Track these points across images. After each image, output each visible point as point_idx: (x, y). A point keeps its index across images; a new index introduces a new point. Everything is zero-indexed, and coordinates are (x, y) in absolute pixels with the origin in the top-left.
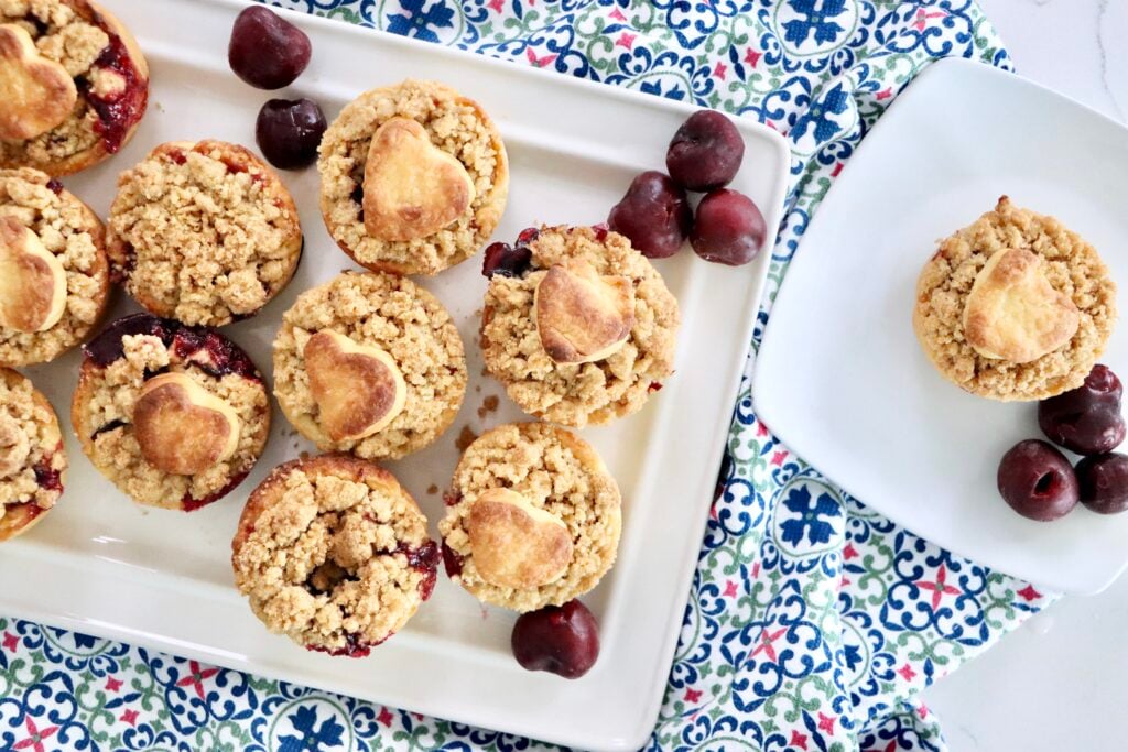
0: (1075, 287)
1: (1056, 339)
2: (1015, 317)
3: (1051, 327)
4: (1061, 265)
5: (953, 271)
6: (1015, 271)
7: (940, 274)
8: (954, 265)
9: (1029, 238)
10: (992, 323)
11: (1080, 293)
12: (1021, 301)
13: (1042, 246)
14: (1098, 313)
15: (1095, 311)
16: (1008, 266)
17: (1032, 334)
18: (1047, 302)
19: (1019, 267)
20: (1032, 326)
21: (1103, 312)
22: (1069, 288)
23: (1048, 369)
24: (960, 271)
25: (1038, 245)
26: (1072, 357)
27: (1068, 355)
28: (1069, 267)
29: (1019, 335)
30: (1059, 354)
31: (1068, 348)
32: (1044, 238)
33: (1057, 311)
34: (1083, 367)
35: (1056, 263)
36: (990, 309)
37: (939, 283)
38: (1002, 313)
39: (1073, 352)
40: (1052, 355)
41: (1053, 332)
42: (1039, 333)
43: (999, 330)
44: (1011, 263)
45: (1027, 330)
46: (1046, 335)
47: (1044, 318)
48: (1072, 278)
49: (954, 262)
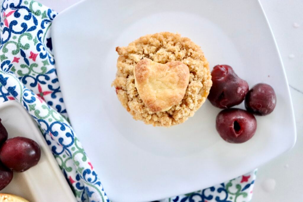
0: (173, 53)
1: (184, 80)
2: (161, 88)
3: (177, 78)
4: (161, 51)
5: (126, 91)
6: (143, 73)
7: (124, 97)
8: (125, 89)
9: (141, 52)
10: (155, 99)
11: (177, 53)
12: (157, 80)
13: (148, 50)
14: (191, 53)
15: (189, 54)
16: (140, 74)
17: (174, 88)
18: (167, 71)
19: (143, 70)
20: (170, 85)
21: (192, 51)
22: (172, 56)
23: (193, 92)
24: (128, 89)
25: (146, 52)
26: (198, 78)
27: (196, 79)
28: (165, 48)
29: (169, 93)
30: (192, 82)
31: (193, 76)
32: (146, 47)
33: (174, 70)
34: (206, 76)
35: (158, 52)
36: (149, 94)
37: (127, 100)
38: (155, 92)
39: (196, 76)
40: (190, 85)
41: (180, 79)
42: (175, 85)
43: (160, 99)
44: (139, 71)
45: (170, 88)
46: (179, 83)
47: (171, 78)
48: (169, 51)
49: (124, 87)
